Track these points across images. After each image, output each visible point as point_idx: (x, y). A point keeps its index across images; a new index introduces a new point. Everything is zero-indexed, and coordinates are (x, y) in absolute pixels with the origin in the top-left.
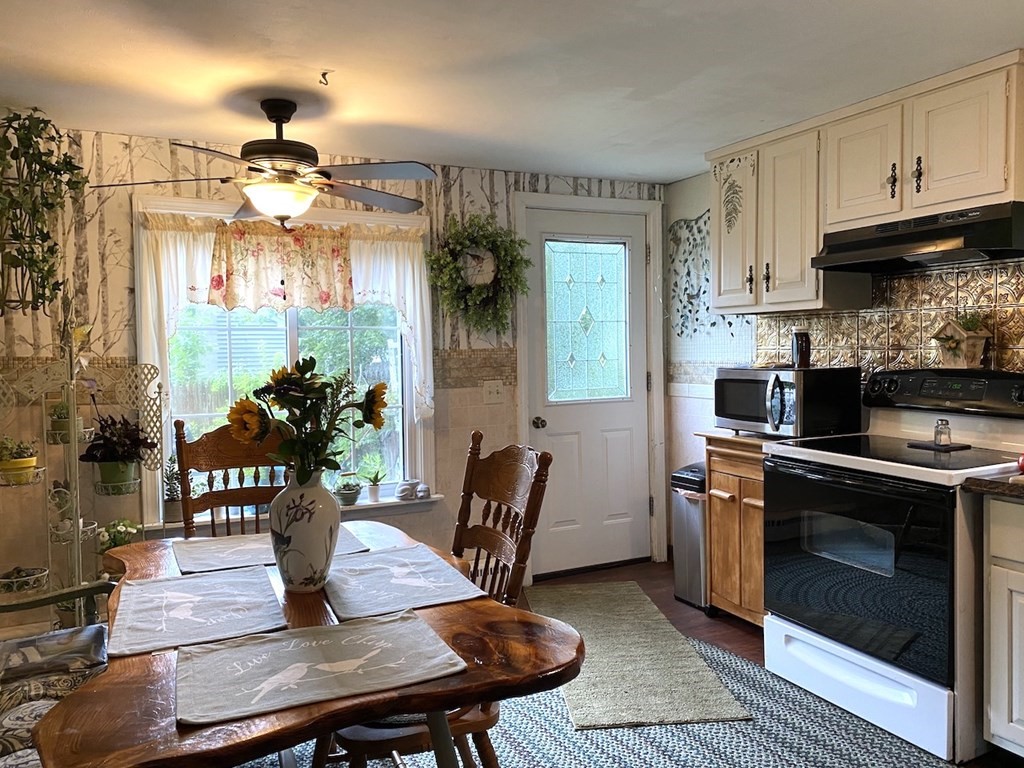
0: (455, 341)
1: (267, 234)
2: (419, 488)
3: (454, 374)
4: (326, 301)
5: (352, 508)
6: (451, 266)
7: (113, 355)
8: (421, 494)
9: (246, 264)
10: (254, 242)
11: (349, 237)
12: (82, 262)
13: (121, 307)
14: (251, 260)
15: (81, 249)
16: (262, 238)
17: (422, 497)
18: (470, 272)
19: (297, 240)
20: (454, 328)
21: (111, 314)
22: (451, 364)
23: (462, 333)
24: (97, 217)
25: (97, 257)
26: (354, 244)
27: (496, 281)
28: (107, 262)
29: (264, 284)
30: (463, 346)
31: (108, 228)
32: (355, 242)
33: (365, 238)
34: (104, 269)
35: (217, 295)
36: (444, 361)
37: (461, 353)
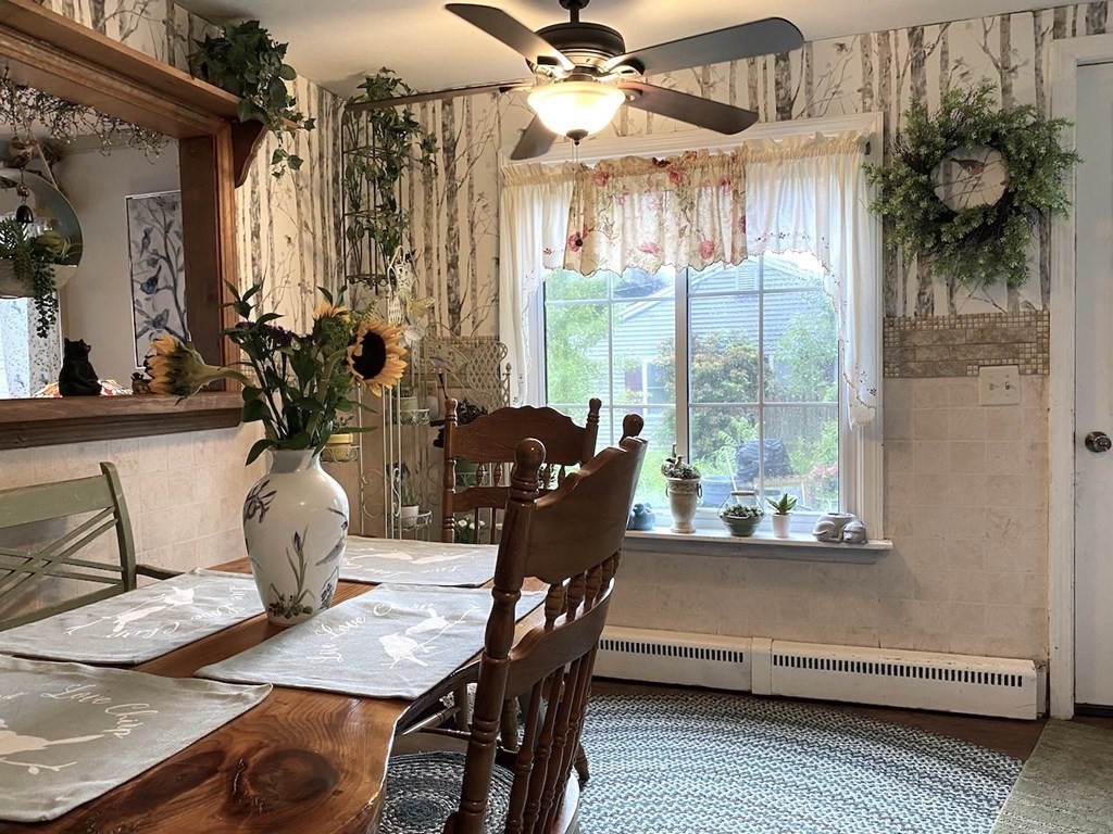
0: (924, 301)
1: (635, 173)
2: (849, 526)
3: (922, 355)
4: (710, 254)
5: (744, 540)
6: (909, 182)
7: (480, 334)
8: (847, 536)
9: (609, 215)
10: (620, 186)
11: (745, 161)
12: (453, 232)
13: (487, 281)
14: (617, 209)
15: (452, 219)
16: (628, 179)
17: (848, 541)
18: (957, 189)
19: (673, 175)
20: (924, 282)
21: (479, 288)
22: (916, 340)
23: (939, 289)
24: (467, 181)
25: (467, 226)
26: (752, 170)
27: (1007, 197)
28: (475, 231)
29: (629, 239)
30: (941, 309)
31: (476, 191)
32: (754, 166)
33: (769, 159)
34: (473, 239)
35: (574, 256)
36: (904, 335)
37: (936, 321)
